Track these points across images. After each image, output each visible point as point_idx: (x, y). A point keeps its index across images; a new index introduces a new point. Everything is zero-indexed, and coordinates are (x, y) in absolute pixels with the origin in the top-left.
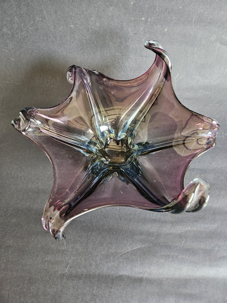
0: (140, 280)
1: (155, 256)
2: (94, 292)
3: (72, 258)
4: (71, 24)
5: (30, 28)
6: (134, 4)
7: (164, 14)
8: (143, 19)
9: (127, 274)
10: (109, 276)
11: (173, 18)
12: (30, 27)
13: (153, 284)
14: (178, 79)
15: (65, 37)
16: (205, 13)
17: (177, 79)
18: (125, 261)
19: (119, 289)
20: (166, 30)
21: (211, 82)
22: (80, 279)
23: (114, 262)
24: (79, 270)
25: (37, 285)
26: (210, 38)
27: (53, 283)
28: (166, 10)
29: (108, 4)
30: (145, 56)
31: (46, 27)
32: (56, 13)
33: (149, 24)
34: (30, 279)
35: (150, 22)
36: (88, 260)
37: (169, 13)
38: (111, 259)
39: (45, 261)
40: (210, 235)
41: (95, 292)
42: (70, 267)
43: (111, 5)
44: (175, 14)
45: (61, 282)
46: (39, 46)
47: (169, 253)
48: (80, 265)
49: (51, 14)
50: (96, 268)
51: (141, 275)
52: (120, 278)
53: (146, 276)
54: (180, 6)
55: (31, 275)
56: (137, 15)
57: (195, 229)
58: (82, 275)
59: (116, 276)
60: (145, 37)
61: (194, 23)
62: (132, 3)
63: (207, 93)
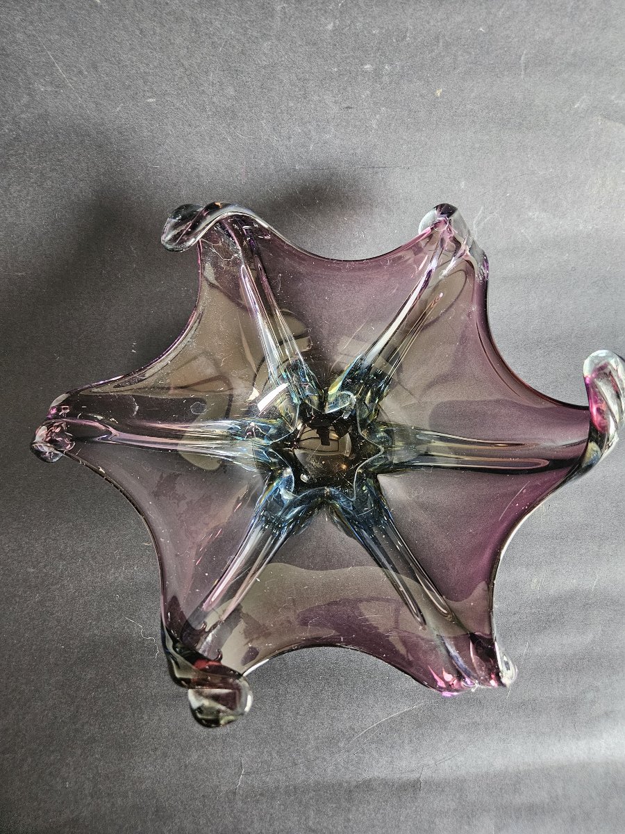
0: (415, 786)
1: (446, 729)
2: (311, 823)
3: (249, 752)
4: (148, 94)
5: (23, 116)
6: (335, 30)
7: (433, 51)
8: (368, 67)
9: (382, 775)
10: (340, 785)
11: (460, 58)
12: (22, 112)
13: (443, 791)
14: (482, 224)
15: (135, 132)
16: (557, 40)
17: (478, 224)
18: (374, 746)
19: (366, 811)
20: (438, 93)
21: (577, 225)
22: (273, 798)
23: (348, 751)
24: (268, 779)
25: (177, 820)
26: (574, 104)
27: (212, 814)
28: (437, 38)
29: (255, 34)
30: (381, 165)
31: (70, 107)
32: (95, 68)
33: (386, 79)
34: (157, 811)
35: (390, 75)
36: (286, 753)
37: (447, 45)
38: (341, 745)
39: (186, 766)
40: (575, 661)
41: (314, 823)
42: (247, 774)
43: (265, 36)
44: (466, 47)
45: (232, 811)
46: (59, 160)
47: (477, 719)
48: (269, 766)
49: (81, 72)
50: (308, 769)
51: (414, 776)
52: (367, 786)
53: (426, 774)
54: (480, 26)
55: (157, 800)
56: (347, 58)
57: (538, 650)
58: (277, 788)
59: (357, 782)
60: (378, 116)
61: (523, 68)
62: (330, 27)
63: (565, 258)
